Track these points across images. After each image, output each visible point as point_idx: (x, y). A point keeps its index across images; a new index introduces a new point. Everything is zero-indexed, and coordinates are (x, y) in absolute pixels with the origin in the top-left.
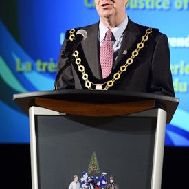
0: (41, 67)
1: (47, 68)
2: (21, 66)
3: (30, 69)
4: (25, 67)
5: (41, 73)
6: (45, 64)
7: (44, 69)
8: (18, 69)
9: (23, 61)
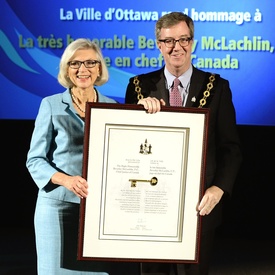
0: (42, 43)
1: (47, 43)
2: (23, 43)
3: (32, 45)
4: (27, 43)
5: (42, 49)
6: (45, 40)
7: (45, 46)
8: (21, 45)
9: (24, 37)
